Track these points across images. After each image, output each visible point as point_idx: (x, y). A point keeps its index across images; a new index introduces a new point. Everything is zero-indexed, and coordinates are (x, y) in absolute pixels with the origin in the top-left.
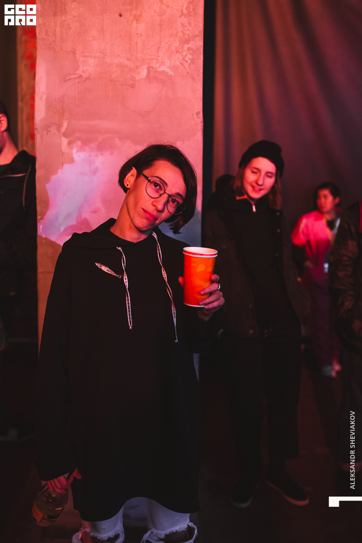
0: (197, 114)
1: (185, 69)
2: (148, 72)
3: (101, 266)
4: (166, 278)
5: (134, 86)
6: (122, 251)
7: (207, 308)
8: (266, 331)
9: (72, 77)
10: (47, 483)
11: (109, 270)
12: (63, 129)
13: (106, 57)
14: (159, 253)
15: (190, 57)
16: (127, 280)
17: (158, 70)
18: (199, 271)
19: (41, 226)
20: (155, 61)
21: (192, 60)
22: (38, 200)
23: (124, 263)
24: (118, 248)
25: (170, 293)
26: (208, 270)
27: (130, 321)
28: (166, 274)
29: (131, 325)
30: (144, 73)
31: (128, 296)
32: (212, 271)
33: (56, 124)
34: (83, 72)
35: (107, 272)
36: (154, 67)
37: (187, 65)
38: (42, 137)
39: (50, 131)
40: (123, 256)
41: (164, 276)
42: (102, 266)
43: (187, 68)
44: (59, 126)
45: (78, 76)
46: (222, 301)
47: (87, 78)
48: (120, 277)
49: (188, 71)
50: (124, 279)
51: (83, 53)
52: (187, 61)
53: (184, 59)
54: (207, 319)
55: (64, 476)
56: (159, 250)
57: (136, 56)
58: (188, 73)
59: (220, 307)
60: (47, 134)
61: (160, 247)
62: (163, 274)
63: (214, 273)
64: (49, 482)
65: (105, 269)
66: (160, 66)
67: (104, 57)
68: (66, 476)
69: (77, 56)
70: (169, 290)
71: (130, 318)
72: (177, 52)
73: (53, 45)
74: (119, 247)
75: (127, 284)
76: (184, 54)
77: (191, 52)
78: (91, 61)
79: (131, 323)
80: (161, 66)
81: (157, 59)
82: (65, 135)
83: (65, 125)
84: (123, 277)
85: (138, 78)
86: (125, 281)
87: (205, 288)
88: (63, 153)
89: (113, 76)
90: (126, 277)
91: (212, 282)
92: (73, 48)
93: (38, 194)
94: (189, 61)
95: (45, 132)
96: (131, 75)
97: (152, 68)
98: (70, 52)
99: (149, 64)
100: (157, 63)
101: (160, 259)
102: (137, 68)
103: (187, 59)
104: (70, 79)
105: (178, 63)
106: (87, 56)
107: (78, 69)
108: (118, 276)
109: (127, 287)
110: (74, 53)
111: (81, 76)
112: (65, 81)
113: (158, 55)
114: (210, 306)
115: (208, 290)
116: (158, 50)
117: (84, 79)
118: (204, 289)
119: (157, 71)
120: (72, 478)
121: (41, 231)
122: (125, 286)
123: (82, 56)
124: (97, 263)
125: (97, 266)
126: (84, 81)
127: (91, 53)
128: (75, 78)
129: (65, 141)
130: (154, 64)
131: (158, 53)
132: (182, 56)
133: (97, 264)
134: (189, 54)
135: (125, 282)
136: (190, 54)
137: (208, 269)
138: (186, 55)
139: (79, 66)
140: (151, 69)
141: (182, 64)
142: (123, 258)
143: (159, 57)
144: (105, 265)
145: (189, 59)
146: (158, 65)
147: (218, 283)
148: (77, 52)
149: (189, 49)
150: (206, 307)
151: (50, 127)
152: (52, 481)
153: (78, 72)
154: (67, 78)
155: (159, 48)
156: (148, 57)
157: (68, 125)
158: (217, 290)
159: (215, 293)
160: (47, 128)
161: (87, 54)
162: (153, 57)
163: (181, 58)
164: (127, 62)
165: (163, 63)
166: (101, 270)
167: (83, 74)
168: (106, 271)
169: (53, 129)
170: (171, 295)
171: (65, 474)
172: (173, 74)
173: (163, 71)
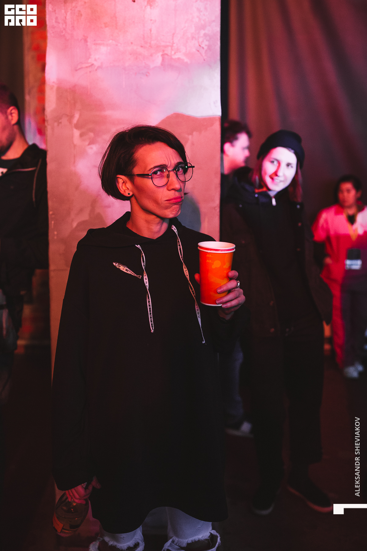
0: (214, 103)
1: (202, 55)
2: (163, 60)
3: (119, 266)
4: (188, 276)
5: (148, 74)
6: (141, 249)
7: (226, 307)
8: (287, 330)
9: (84, 66)
10: (65, 493)
11: (128, 269)
12: (75, 120)
13: (119, 45)
14: (180, 249)
15: (207, 43)
16: (147, 281)
17: (174, 57)
18: (215, 268)
19: (53, 222)
20: (170, 48)
21: (209, 47)
22: (49, 195)
23: (143, 262)
24: (136, 246)
25: (193, 291)
26: (224, 267)
27: (152, 324)
28: (187, 272)
29: (153, 329)
30: (158, 60)
31: (149, 298)
32: (230, 267)
33: (68, 116)
34: (95, 60)
35: (126, 272)
36: (169, 54)
37: (203, 52)
38: (53, 129)
39: (61, 123)
40: (142, 254)
41: (186, 274)
42: (121, 266)
43: (204, 55)
44: (71, 117)
45: (90, 65)
46: (242, 298)
47: (99, 67)
48: (140, 277)
49: (205, 57)
50: (144, 279)
51: (95, 40)
52: (203, 48)
53: (200, 46)
54: (228, 317)
55: (82, 486)
56: (179, 245)
57: (150, 43)
58: (204, 60)
59: (240, 305)
60: (58, 125)
61: (180, 243)
62: (184, 271)
63: (232, 270)
64: (67, 492)
65: (123, 268)
66: (175, 53)
67: (117, 45)
68: (84, 485)
69: (88, 43)
70: (192, 289)
71: (151, 321)
72: (193, 38)
73: (64, 33)
74: (138, 245)
75: (147, 285)
76: (201, 40)
77: (208, 38)
78: (104, 49)
79: (152, 327)
80: (177, 54)
81: (172, 46)
82: (77, 126)
83: (77, 116)
84: (143, 277)
85: (152, 66)
86: (145, 281)
87: (222, 285)
88: (75, 146)
89: (127, 64)
90: (146, 277)
91: (230, 279)
92: (84, 36)
93: (49, 188)
94: (206, 48)
95: (56, 124)
96: (145, 63)
97: (167, 54)
98: (81, 40)
99: (163, 51)
100: (172, 50)
101: (181, 255)
102: (151, 55)
103: (203, 45)
104: (82, 68)
105: (194, 50)
106: (100, 44)
107: (89, 58)
108: (138, 276)
109: (148, 288)
110: (86, 41)
111: (93, 65)
112: (76, 70)
113: (173, 42)
114: (229, 305)
115: (225, 288)
116: (173, 37)
117: (96, 67)
118: (221, 287)
119: (172, 59)
120: (90, 488)
121: (52, 227)
122: (145, 287)
123: (94, 44)
124: (115, 262)
125: (115, 266)
126: (96, 70)
127: (104, 41)
128: (87, 67)
129: (77, 133)
130: (168, 51)
131: (173, 39)
132: (198, 42)
133: (114, 264)
134: (205, 41)
135: (145, 283)
136: (207, 40)
137: (225, 265)
138: (203, 41)
139: (90, 55)
140: (166, 56)
141: (198, 51)
142: (143, 256)
143: (174, 43)
144: (124, 264)
145: (206, 45)
146: (173, 53)
147: (237, 279)
148: (89, 40)
149: (205, 35)
150: (224, 306)
151: (61, 118)
152: (70, 491)
153: (90, 61)
154: (79, 67)
155: (174, 34)
156: (163, 44)
157: (80, 115)
158: (237, 287)
159: (234, 291)
160: (58, 119)
161: (100, 42)
162: (168, 44)
163: (197, 45)
164: (140, 50)
165: (178, 50)
166: (119, 269)
167: (95, 63)
168: (124, 271)
169: (65, 121)
170: (194, 293)
171: (83, 483)
172: (189, 62)
173: (179, 59)
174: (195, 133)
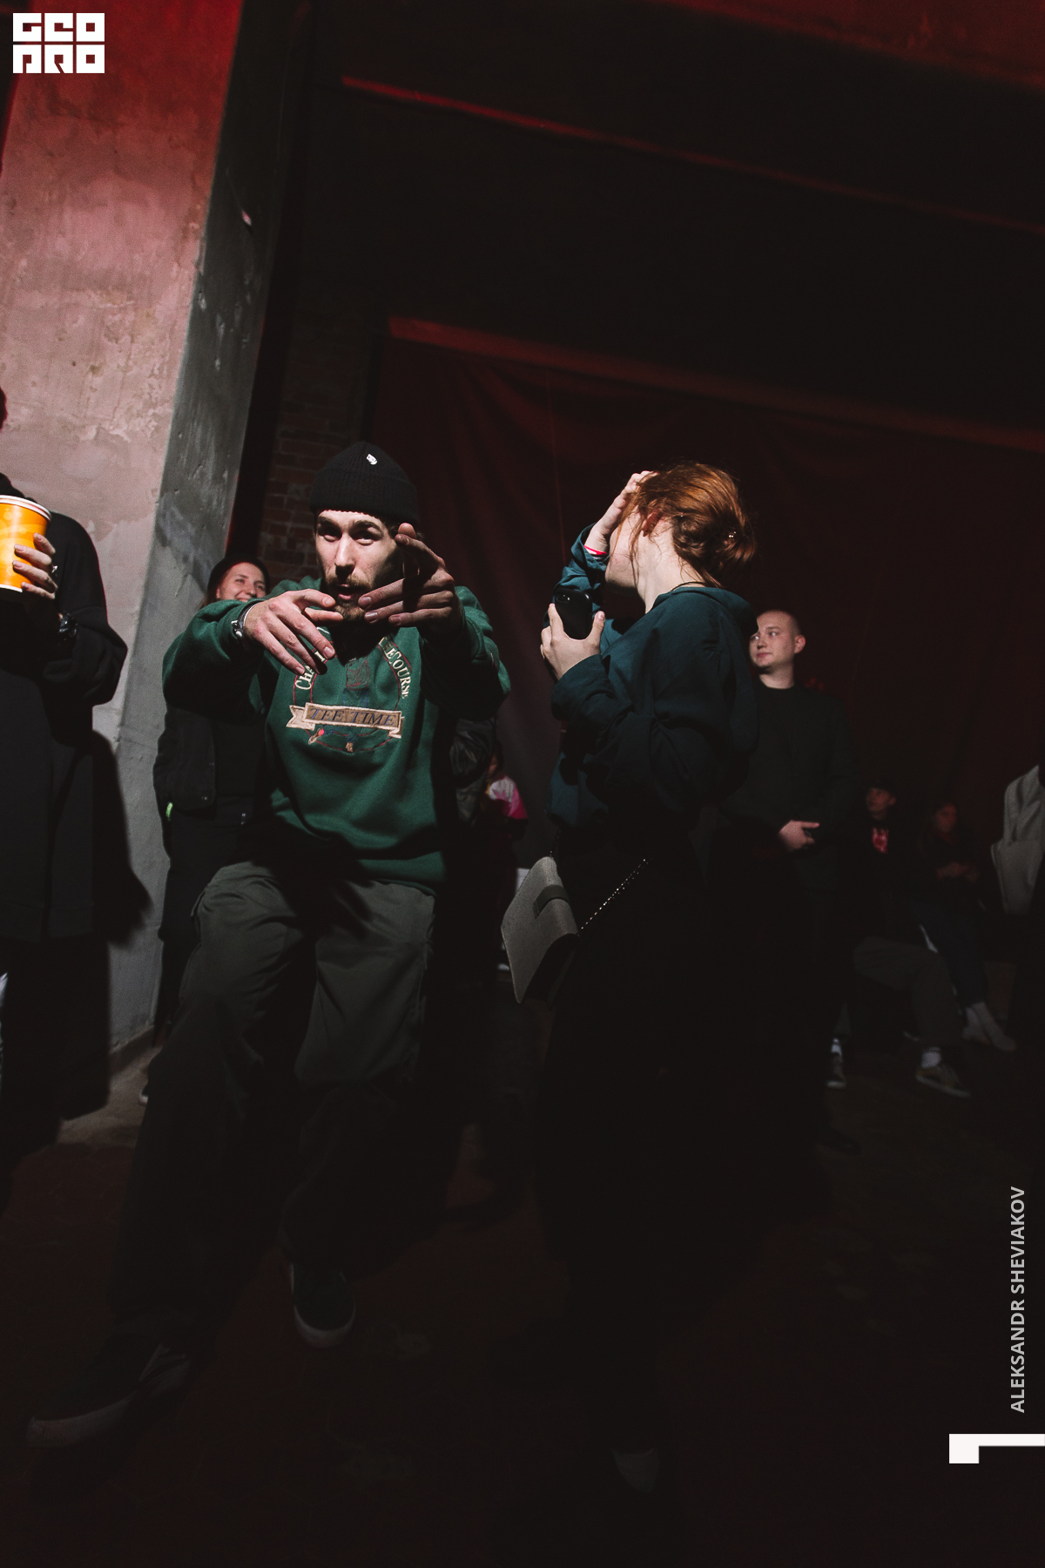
0: (152, 491)
1: (146, 437)
2: (98, 433)
5: (76, 446)
13: (46, 408)
15: (155, 424)
17: (111, 432)
20: (108, 422)
21: (157, 429)
30: (92, 433)
36: (106, 429)
37: (149, 434)
43: (149, 437)
49: (151, 440)
52: (149, 429)
53: (146, 426)
57: (84, 413)
58: (149, 443)
66: (113, 429)
67: (43, 408)
72: (139, 415)
76: (148, 419)
77: (157, 419)
80: (115, 430)
81: (111, 421)
85: (83, 438)
89: (51, 431)
94: (154, 430)
96: (74, 433)
97: (104, 429)
99: (100, 424)
100: (110, 424)
102: (84, 426)
103: (150, 426)
105: (138, 429)
113: (114, 416)
116: (114, 410)
119: (108, 434)
130: (106, 425)
131: (114, 413)
132: (145, 421)
134: (155, 421)
138: (150, 421)
140: (102, 431)
141: (143, 431)
143: (115, 418)
145: (155, 427)
146: (111, 428)
149: (154, 414)
155: (116, 408)
156: (101, 416)
162: (107, 417)
163: (143, 424)
164: (72, 419)
165: (118, 426)
172: (129, 441)
173: (118, 436)
174: (122, 522)
